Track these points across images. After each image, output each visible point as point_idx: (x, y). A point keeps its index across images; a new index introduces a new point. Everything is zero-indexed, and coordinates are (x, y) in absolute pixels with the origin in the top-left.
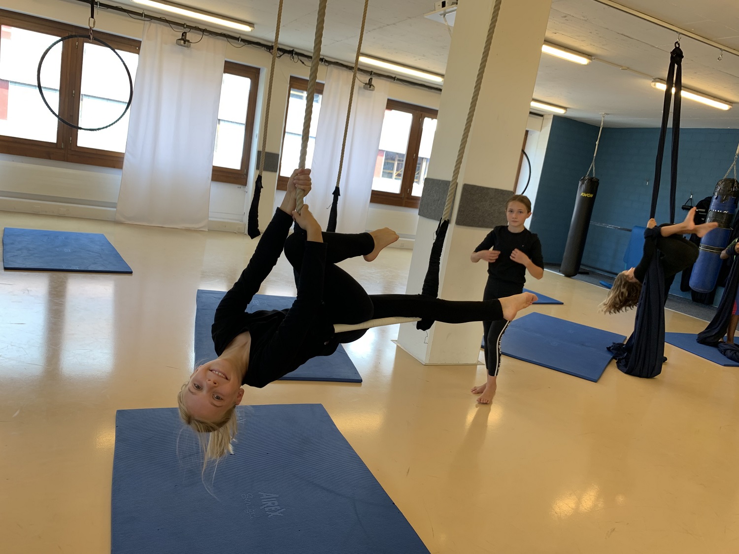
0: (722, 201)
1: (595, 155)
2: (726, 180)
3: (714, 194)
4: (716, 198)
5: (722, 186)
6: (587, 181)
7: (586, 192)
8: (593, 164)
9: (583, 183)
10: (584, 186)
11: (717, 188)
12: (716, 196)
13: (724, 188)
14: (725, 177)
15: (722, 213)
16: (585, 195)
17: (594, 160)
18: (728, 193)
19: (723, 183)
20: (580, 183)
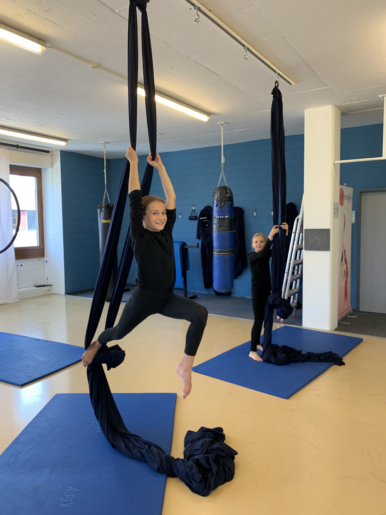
0: (221, 207)
1: (105, 183)
2: (220, 188)
3: (213, 202)
4: (217, 206)
5: (218, 194)
6: (104, 208)
7: (105, 219)
8: (106, 191)
9: (101, 211)
10: (102, 213)
11: (215, 196)
12: (216, 204)
13: (220, 195)
14: (218, 186)
15: (224, 218)
16: (106, 222)
17: (106, 188)
18: (225, 199)
19: (219, 191)
20: (99, 211)
